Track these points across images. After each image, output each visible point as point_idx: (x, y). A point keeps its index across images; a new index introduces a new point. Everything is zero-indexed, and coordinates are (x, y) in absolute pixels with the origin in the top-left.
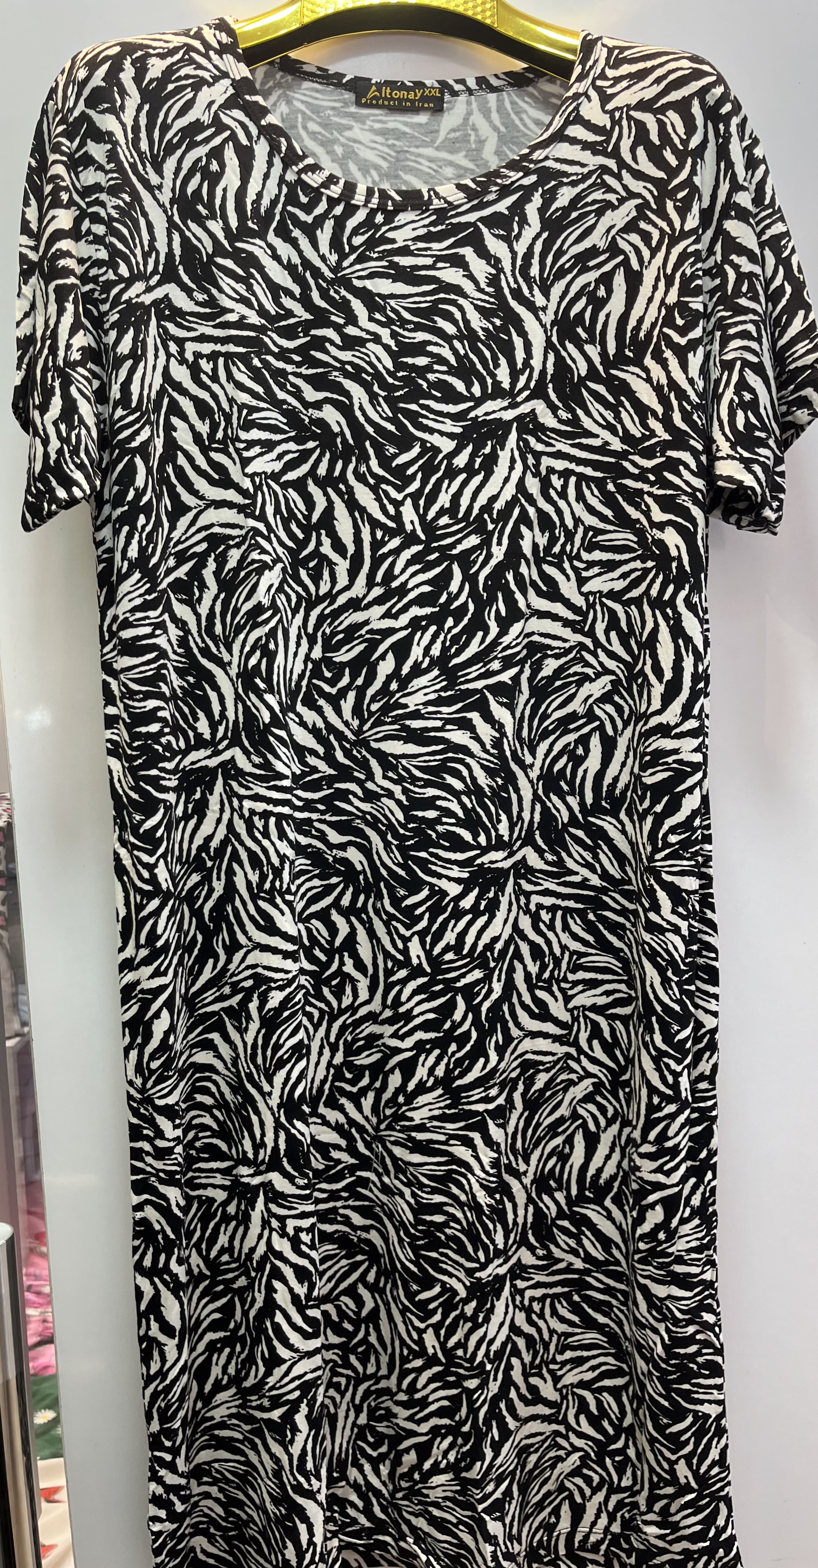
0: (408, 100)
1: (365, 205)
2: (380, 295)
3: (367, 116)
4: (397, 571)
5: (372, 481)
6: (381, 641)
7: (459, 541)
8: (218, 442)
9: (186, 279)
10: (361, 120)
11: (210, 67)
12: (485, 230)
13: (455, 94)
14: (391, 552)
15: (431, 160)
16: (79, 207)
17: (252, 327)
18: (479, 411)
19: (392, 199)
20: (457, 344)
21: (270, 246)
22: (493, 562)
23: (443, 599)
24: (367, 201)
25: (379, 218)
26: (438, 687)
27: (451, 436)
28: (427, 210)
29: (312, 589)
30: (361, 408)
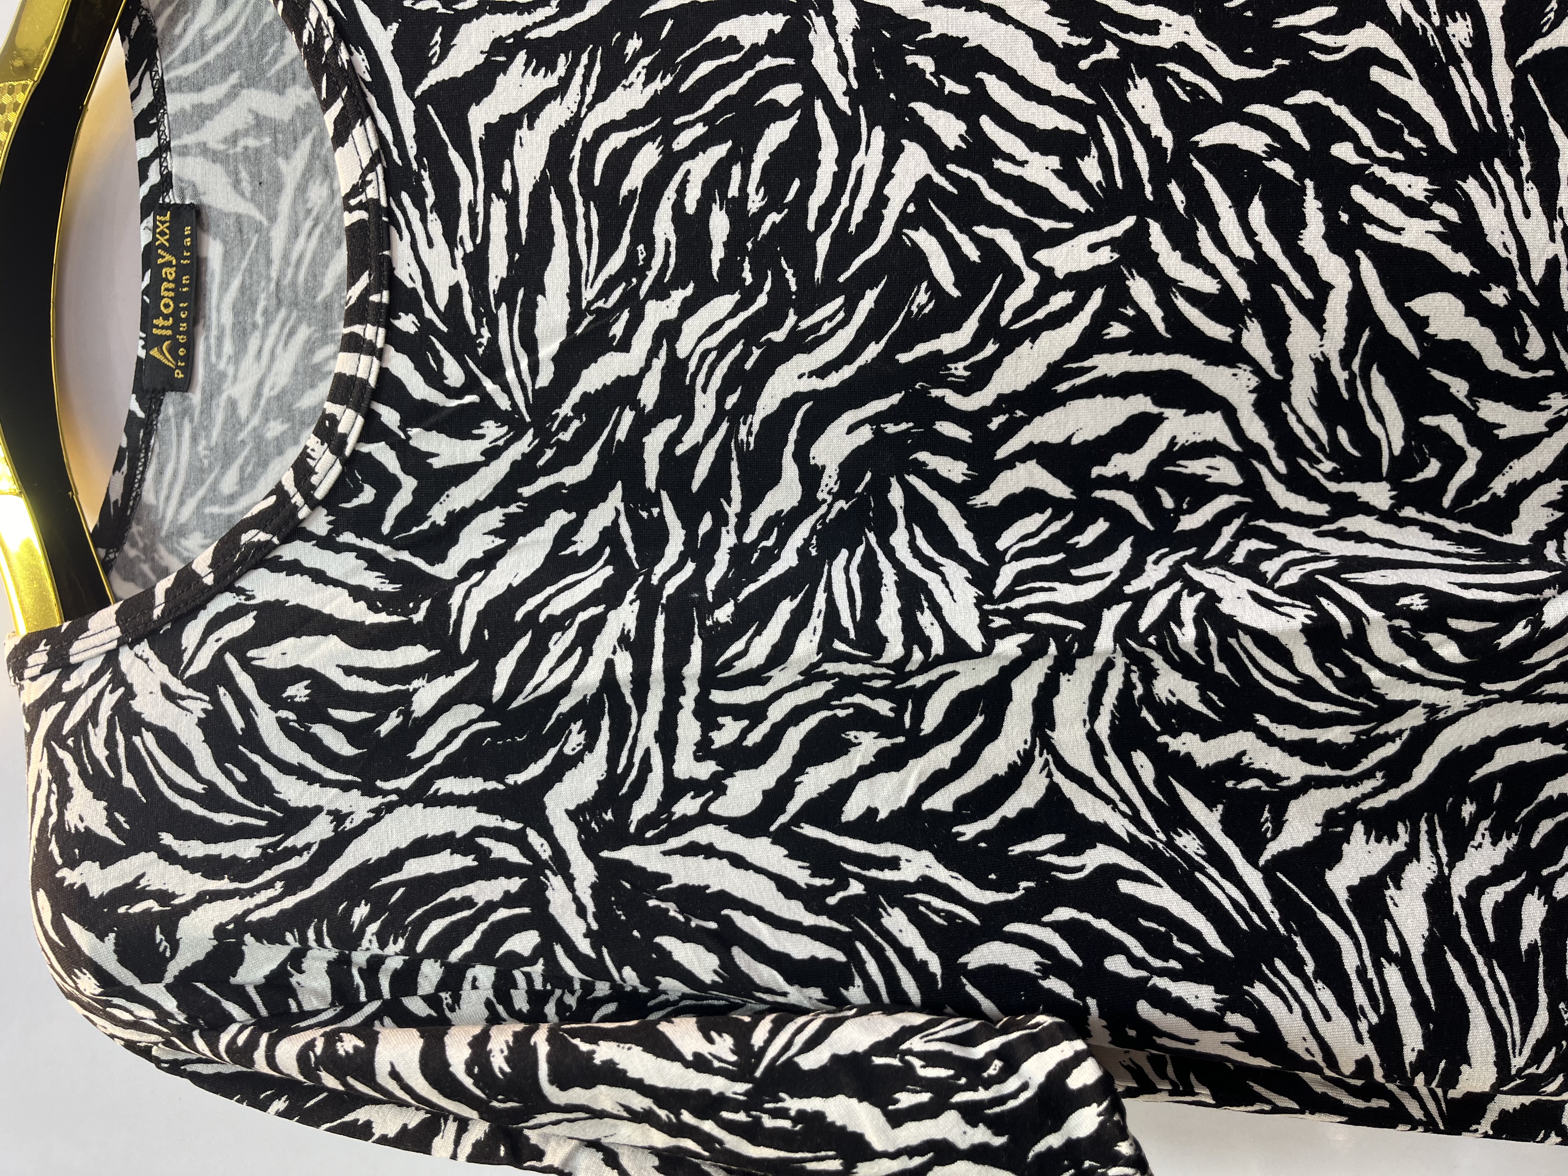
0: (177, 281)
1: (380, 354)
2: (572, 325)
3: (210, 367)
4: (1209, 286)
5: (991, 348)
6: (1378, 326)
7: (1143, 131)
8: (899, 711)
9: (535, 770)
10: (217, 381)
11: (93, 692)
12: (433, 77)
13: (166, 181)
14: (1164, 302)
15: (294, 233)
16: (377, 1016)
17: (645, 621)
18: (836, 84)
19: (367, 292)
20: (683, 141)
21: (465, 573)
22: (1198, 42)
23: (1284, 169)
24: (371, 349)
25: (407, 323)
26: (1508, 181)
27: (892, 154)
28: (389, 212)
29: (1224, 502)
30: (822, 372)
